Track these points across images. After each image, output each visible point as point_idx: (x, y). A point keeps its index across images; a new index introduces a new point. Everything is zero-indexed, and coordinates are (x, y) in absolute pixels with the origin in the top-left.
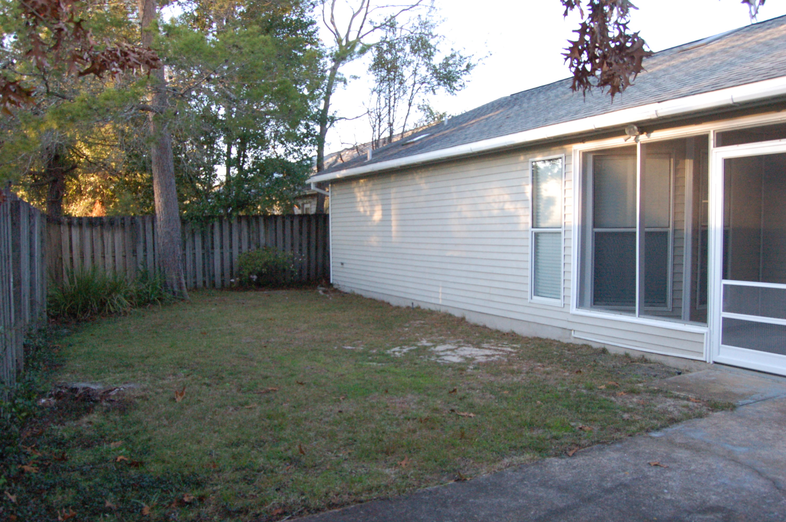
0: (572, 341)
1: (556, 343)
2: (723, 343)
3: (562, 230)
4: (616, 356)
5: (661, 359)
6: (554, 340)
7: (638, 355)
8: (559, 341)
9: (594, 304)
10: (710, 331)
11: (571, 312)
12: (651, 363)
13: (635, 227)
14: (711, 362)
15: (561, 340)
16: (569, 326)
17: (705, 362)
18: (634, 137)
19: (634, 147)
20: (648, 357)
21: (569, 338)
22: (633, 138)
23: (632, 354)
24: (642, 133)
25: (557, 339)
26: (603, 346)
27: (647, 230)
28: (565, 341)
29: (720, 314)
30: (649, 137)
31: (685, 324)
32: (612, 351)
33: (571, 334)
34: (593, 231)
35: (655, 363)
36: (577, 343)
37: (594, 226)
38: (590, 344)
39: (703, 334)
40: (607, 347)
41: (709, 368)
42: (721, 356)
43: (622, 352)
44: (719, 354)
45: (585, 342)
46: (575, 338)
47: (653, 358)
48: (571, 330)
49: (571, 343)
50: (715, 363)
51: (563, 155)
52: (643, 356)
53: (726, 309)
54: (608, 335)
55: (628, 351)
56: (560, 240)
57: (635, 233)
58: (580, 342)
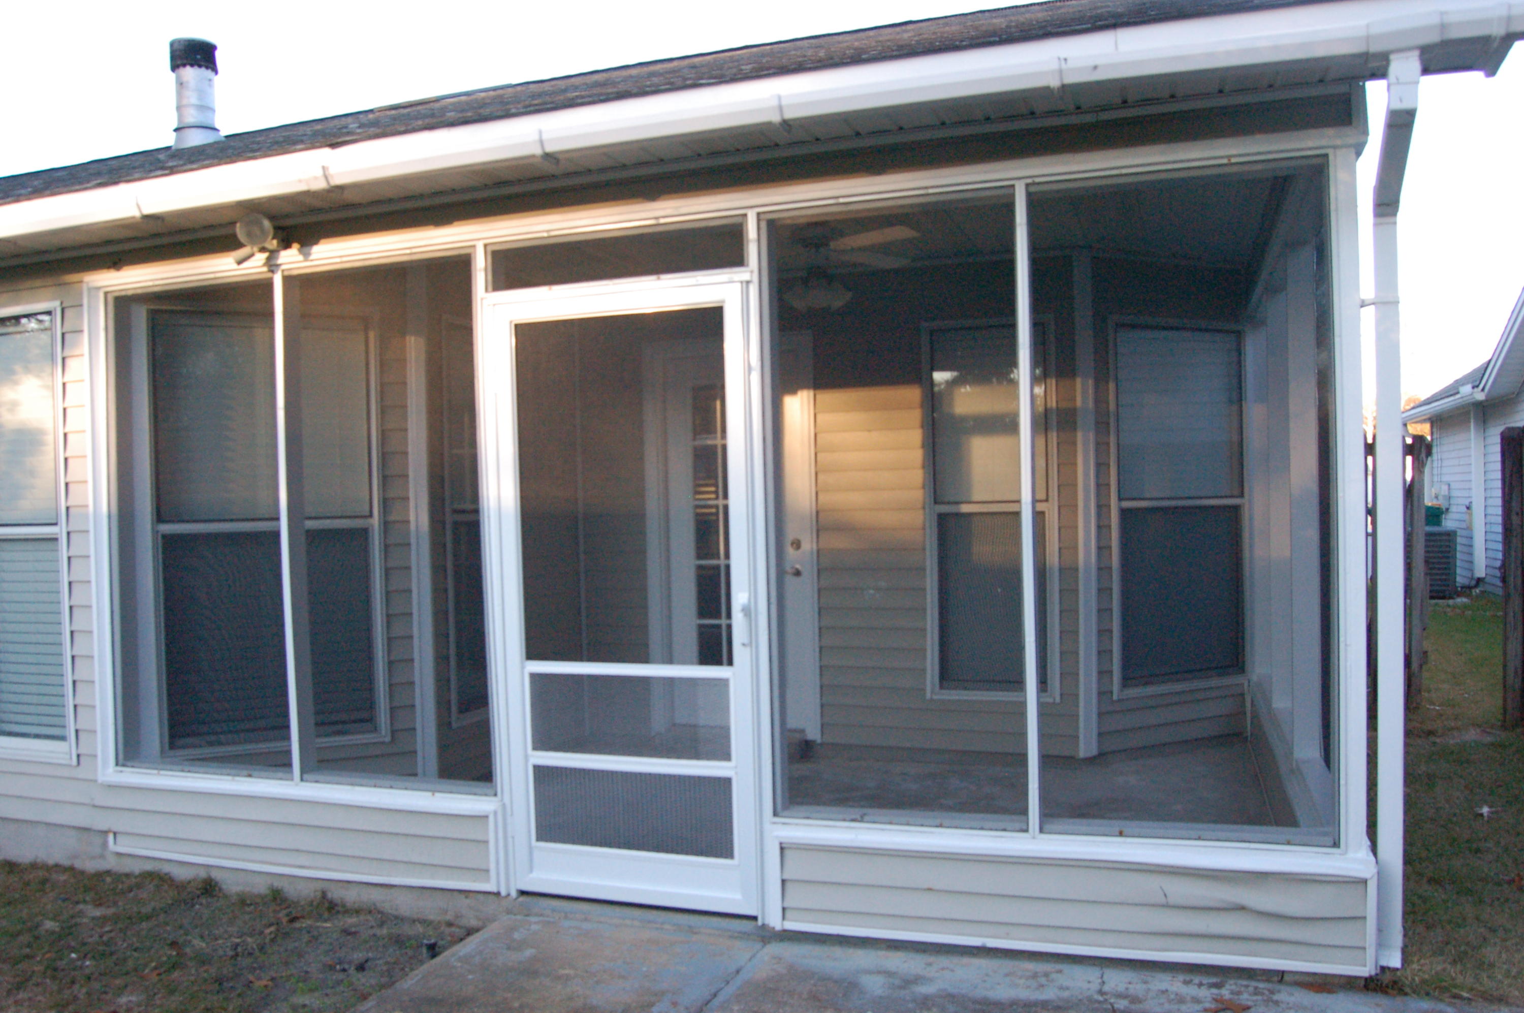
0: (110, 863)
1: (63, 878)
2: (540, 838)
3: (60, 531)
4: (244, 901)
5: (376, 896)
6: (58, 868)
7: (306, 892)
8: (72, 869)
9: (172, 746)
10: (504, 806)
11: (101, 778)
12: (348, 911)
13: (278, 519)
14: (514, 894)
15: (78, 864)
16: (100, 822)
17: (498, 894)
18: (265, 255)
19: (266, 287)
20: (336, 894)
21: (102, 857)
22: (260, 258)
23: (291, 891)
24: (286, 244)
25: (66, 862)
26: (203, 874)
27: (310, 524)
28: (91, 866)
29: (526, 757)
30: (306, 255)
31: (434, 792)
32: (232, 886)
33: (105, 844)
34: (155, 532)
35: (358, 912)
36: (127, 870)
37: (160, 517)
38: (166, 868)
39: (486, 817)
40: (216, 875)
41: (509, 912)
42: (534, 875)
43: (260, 887)
44: (531, 870)
45: (149, 867)
46: (119, 855)
47: (351, 897)
48: (106, 833)
49: (108, 872)
50: (523, 893)
51: (54, 305)
52: (324, 894)
53: (542, 741)
54: (218, 839)
55: (277, 884)
56: (57, 561)
57: (277, 535)
58: (137, 868)
